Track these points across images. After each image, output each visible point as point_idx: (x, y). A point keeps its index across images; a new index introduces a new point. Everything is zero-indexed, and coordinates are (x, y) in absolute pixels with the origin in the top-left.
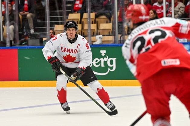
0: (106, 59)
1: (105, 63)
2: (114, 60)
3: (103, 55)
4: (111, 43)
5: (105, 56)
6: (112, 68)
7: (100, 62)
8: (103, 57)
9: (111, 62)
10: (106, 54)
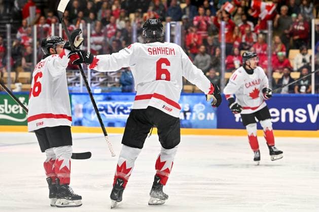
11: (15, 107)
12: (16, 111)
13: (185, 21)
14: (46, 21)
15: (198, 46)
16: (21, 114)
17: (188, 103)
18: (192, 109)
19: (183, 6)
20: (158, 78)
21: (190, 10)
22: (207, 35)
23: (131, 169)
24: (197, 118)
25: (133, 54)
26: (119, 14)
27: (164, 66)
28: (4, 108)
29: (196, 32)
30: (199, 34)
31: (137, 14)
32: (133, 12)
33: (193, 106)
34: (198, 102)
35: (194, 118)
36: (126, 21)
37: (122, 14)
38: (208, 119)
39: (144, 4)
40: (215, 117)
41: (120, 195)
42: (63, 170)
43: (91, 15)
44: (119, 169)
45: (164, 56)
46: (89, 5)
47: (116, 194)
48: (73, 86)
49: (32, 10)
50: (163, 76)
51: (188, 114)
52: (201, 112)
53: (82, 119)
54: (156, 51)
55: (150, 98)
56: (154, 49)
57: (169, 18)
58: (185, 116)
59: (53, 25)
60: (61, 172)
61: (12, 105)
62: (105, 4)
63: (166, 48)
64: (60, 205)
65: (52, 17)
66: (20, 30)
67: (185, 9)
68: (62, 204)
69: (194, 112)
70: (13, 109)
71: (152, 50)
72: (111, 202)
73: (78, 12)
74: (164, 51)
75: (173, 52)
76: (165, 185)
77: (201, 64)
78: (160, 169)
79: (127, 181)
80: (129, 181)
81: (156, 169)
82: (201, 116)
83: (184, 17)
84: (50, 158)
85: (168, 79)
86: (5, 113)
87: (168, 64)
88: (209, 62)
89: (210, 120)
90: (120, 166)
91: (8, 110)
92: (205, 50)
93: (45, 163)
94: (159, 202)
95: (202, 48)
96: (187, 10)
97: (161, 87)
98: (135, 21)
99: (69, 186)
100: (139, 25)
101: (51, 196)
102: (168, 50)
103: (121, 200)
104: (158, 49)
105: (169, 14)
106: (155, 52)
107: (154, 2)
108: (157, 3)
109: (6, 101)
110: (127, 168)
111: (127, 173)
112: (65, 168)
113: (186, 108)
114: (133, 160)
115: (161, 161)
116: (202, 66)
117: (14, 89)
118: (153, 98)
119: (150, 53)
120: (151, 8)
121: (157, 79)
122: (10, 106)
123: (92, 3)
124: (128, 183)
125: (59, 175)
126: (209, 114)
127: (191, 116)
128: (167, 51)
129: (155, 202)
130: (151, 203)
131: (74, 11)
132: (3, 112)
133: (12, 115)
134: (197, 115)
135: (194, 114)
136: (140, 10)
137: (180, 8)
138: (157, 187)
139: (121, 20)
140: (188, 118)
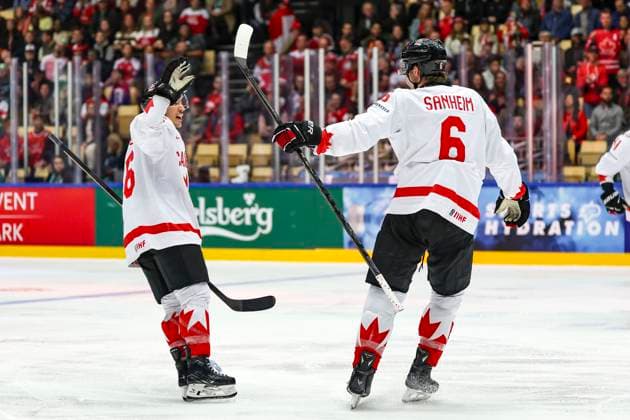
0: (254, 211)
1: (253, 218)
2: (269, 212)
3: (249, 202)
4: (268, 180)
5: (253, 205)
6: (264, 227)
7: (243, 216)
8: (249, 207)
9: (264, 216)
10: (255, 202)
11: (237, 213)
12: (239, 219)
13: (575, 39)
14: (308, 43)
15: (599, 89)
16: (248, 227)
17: (568, 202)
18: (577, 213)
19: (576, 9)
20: (444, 155)
21: (589, 17)
22: (617, 67)
23: (387, 332)
24: (586, 232)
25: (395, 112)
26: (452, 26)
27: (454, 132)
28: (216, 214)
29: (594, 62)
30: (600, 66)
31: (484, 27)
32: (478, 23)
33: (579, 207)
34: (587, 200)
35: (580, 231)
36: (463, 41)
37: (458, 27)
38: (607, 233)
39: (501, 7)
40: (619, 231)
41: (368, 384)
42: (195, 330)
43: (397, 31)
44: (364, 334)
45: (455, 113)
46: (394, 11)
47: (360, 383)
48: (350, 169)
49: (287, 22)
50: (453, 152)
51: (569, 224)
52: (594, 219)
53: (364, 235)
54: (439, 102)
55: (427, 194)
56: (437, 100)
57: (545, 34)
58: (563, 228)
59: (322, 51)
60: (191, 333)
61: (231, 208)
62: (425, 8)
63: (458, 97)
64: (195, 395)
65: (320, 36)
66: (260, 62)
67: (578, 16)
68: (198, 393)
69: (581, 219)
70: (233, 216)
71: (432, 102)
72: (350, 398)
73: (372, 24)
74: (455, 102)
75: (469, 105)
76: (435, 365)
77: (604, 124)
78: (429, 337)
79: (380, 357)
80: (383, 355)
81: (421, 334)
82: (594, 228)
83: (575, 31)
84: (172, 312)
85: (461, 157)
86: (217, 225)
87: (462, 128)
88: (619, 120)
89: (611, 235)
90: (366, 327)
91: (224, 218)
92: (611, 96)
93: (163, 323)
94: (421, 396)
95: (606, 93)
96: (584, 18)
97: (447, 173)
98: (480, 40)
99: (210, 358)
100: (488, 48)
101: (182, 383)
102: (461, 100)
103: (368, 394)
104: (443, 99)
105: (549, 26)
106: (438, 105)
107: (520, 4)
108: (525, 5)
109: (220, 201)
110: (380, 331)
111: (380, 342)
112: (198, 325)
113: (564, 213)
114: (391, 317)
115: (431, 322)
116: (606, 128)
117: (234, 177)
118: (432, 194)
119: (429, 106)
120: (513, 15)
121: (440, 158)
122: (227, 211)
123: (399, 6)
124: (381, 360)
125: (189, 340)
126: (609, 224)
127: (574, 228)
128: (459, 103)
129: (414, 396)
130: (407, 399)
131: (364, 24)
132: (214, 222)
133: (230, 227)
134: (585, 226)
135: (580, 224)
136: (492, 19)
137: (571, 16)
138: (421, 369)
139: (453, 38)
140: (568, 231)
